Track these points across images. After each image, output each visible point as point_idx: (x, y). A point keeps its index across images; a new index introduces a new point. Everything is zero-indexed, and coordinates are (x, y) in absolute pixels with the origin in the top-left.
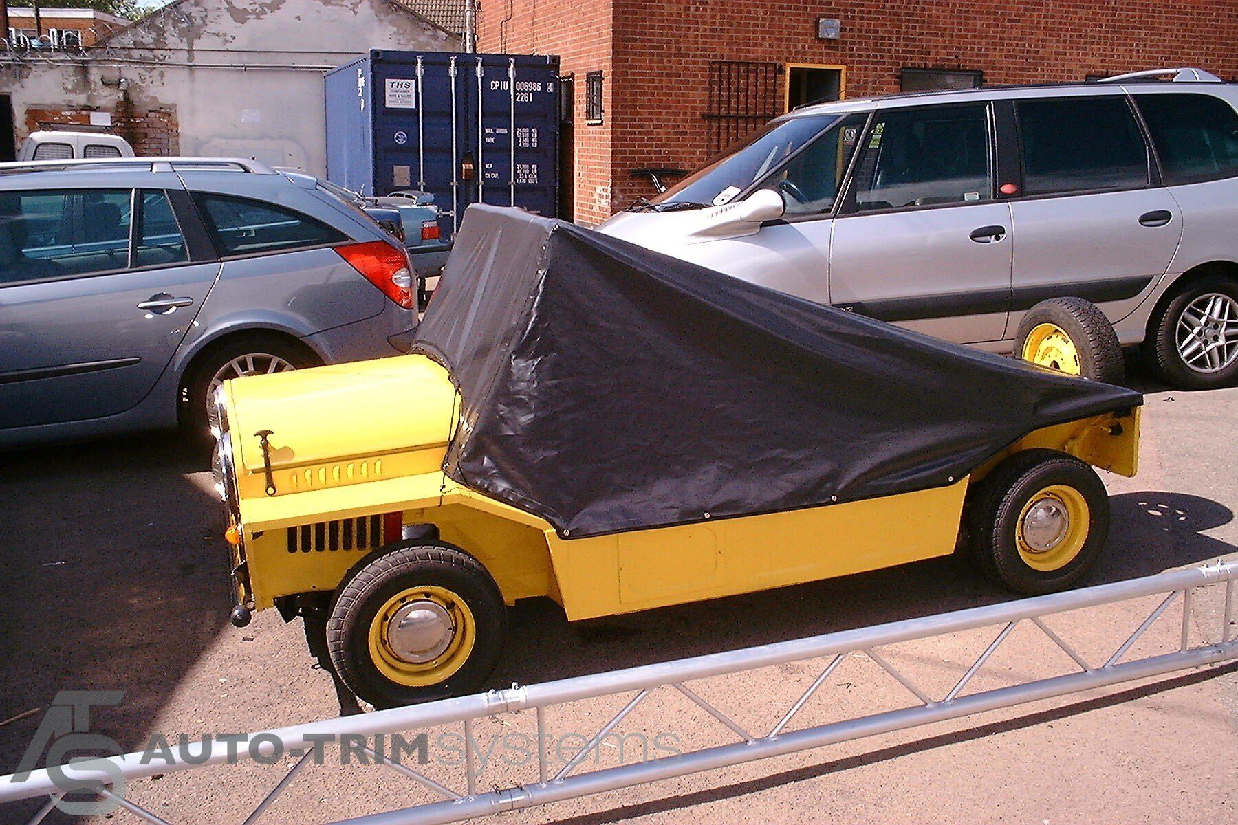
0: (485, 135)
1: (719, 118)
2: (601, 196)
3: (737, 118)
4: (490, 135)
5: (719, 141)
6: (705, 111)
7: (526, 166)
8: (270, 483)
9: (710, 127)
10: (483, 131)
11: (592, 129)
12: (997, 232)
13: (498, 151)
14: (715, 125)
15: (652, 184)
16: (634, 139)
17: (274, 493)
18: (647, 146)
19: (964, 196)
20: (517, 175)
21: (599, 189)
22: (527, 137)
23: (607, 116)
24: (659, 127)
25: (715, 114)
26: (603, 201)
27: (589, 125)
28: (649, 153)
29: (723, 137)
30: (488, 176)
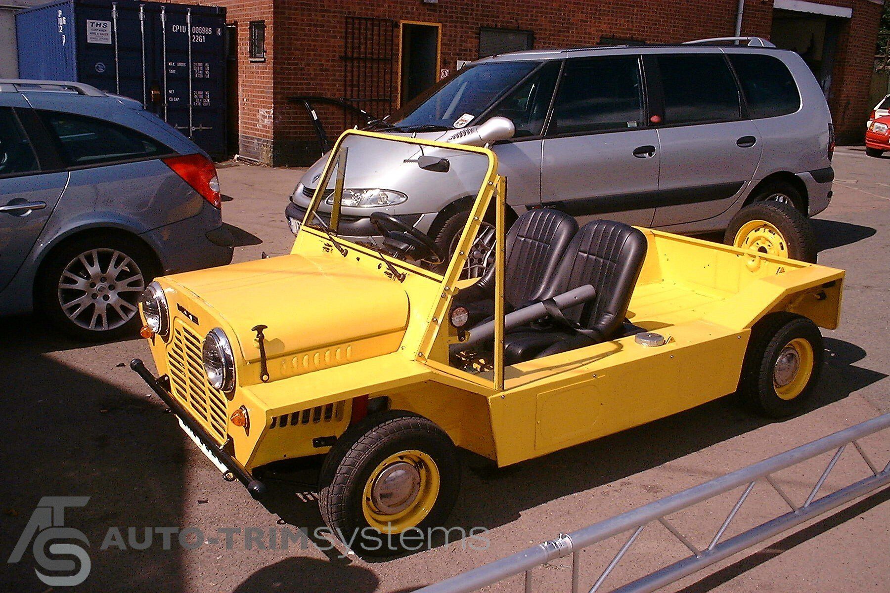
0: (169, 67)
1: (352, 59)
2: (265, 117)
3: (365, 60)
4: (172, 68)
5: (352, 76)
6: (343, 54)
7: (201, 93)
8: (264, 371)
9: (346, 66)
10: (167, 64)
11: (254, 65)
12: (650, 150)
13: (179, 80)
14: (349, 65)
15: (304, 108)
16: (290, 74)
17: (268, 380)
18: (300, 79)
19: (627, 124)
20: (194, 100)
21: (262, 112)
22: (201, 70)
23: (269, 55)
24: (309, 65)
25: (349, 57)
26: (266, 120)
27: (252, 62)
28: (301, 84)
29: (356, 73)
30: (171, 99)
